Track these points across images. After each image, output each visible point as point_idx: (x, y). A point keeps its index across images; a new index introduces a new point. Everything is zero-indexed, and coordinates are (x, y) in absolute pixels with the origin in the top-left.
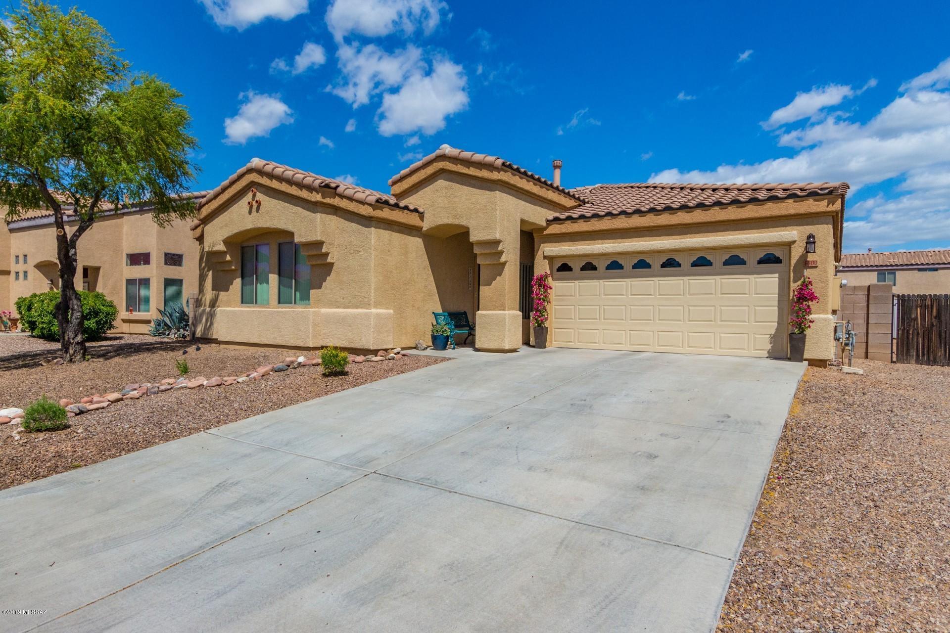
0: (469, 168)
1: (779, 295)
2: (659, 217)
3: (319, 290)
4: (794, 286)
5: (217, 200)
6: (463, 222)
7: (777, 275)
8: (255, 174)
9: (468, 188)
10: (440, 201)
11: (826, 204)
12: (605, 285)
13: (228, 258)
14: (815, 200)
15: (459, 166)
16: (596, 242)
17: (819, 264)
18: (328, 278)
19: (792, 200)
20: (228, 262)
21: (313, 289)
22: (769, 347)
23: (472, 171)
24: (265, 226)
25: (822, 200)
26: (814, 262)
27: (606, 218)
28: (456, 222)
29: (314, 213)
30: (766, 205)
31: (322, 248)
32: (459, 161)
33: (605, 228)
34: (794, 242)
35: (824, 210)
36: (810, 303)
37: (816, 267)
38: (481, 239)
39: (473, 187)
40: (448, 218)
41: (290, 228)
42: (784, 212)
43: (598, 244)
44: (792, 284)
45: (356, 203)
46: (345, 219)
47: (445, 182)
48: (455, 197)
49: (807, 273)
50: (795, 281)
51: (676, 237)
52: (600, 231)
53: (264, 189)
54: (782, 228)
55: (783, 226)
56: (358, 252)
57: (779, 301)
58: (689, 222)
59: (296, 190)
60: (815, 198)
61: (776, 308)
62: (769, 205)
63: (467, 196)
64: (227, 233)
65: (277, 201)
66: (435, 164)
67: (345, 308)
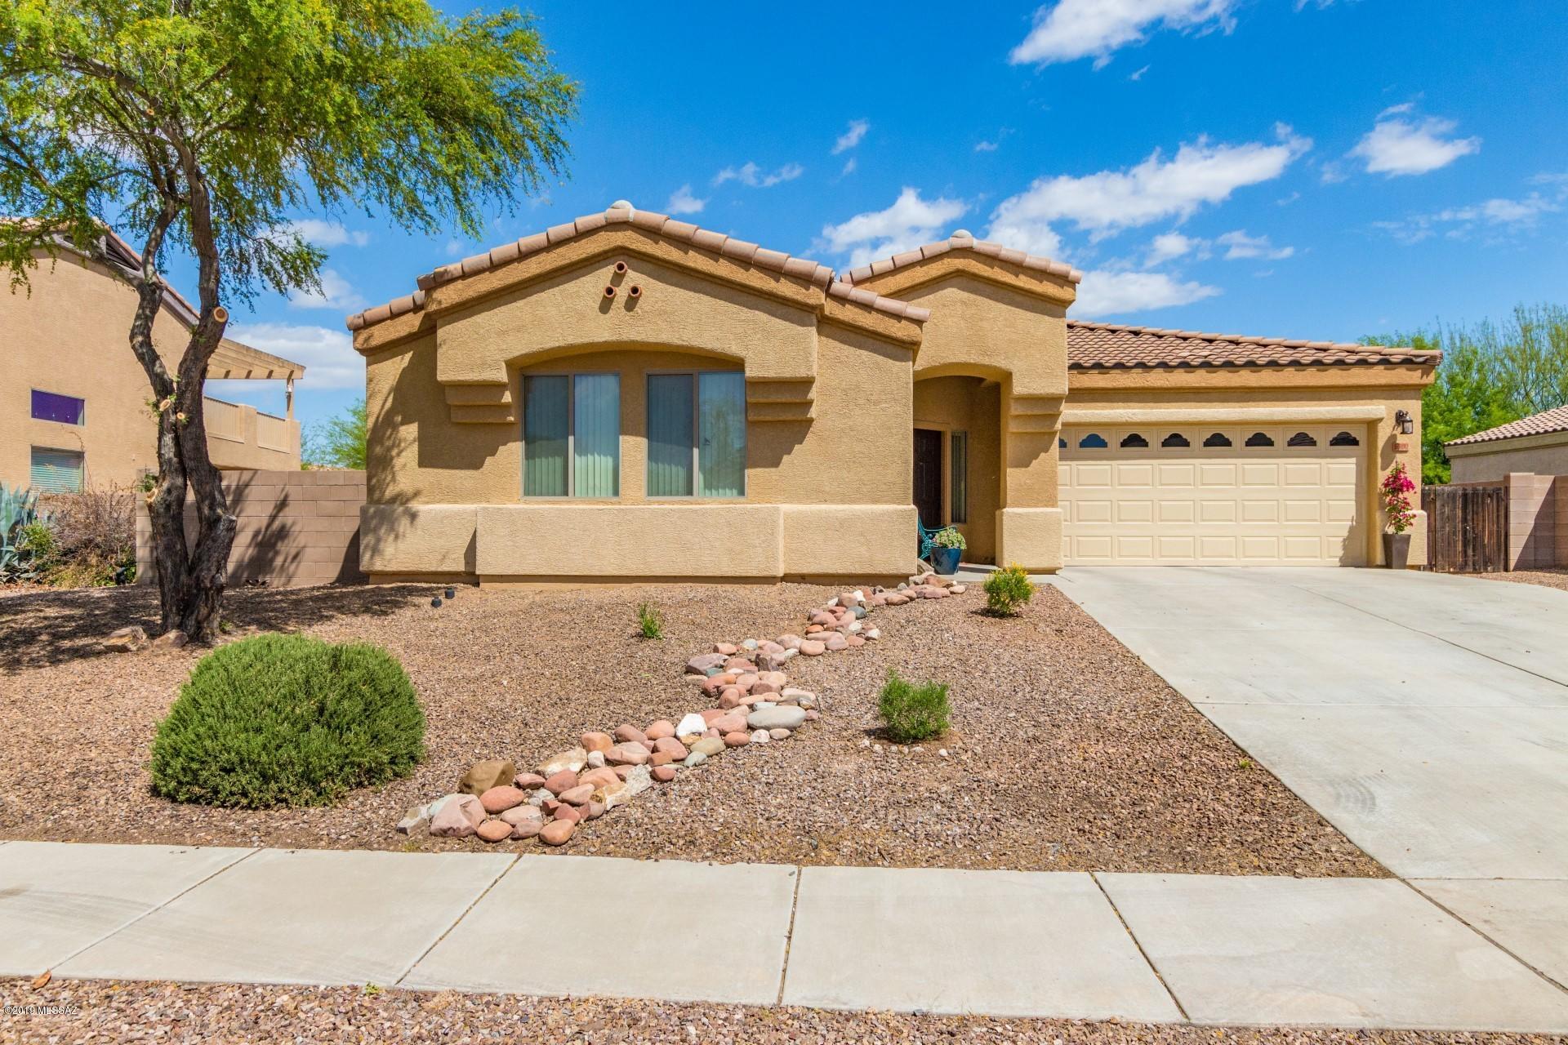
0: (1017, 276)
1: (1357, 485)
2: (1214, 375)
3: (773, 470)
4: (1382, 476)
5: (500, 273)
6: (1001, 362)
7: (1354, 460)
8: (629, 233)
9: (1009, 307)
10: (950, 323)
11: (1420, 375)
12: (1119, 470)
13: (507, 398)
14: (1408, 370)
15: (996, 269)
16: (1115, 404)
17: (1410, 448)
18: (797, 447)
19: (1382, 367)
20: (507, 406)
21: (755, 465)
22: (1341, 553)
23: (1023, 282)
24: (652, 340)
25: (1415, 370)
26: (1405, 445)
27: (1134, 371)
28: (986, 361)
29: (803, 326)
30: (1352, 370)
31: (808, 392)
32: (998, 263)
33: (1133, 385)
34: (1381, 420)
35: (1417, 383)
36: (1406, 494)
37: (1406, 452)
38: (1035, 392)
39: (1017, 307)
40: (969, 353)
41: (734, 348)
42: (1373, 382)
43: (1118, 408)
44: (1380, 472)
45: (880, 316)
46: (842, 342)
47: (962, 292)
48: (981, 320)
49: (1399, 457)
50: (1384, 468)
51: (1234, 404)
52: (1126, 389)
53: (650, 267)
54: (1368, 401)
55: (1369, 399)
56: (876, 403)
57: (1356, 493)
58: (1254, 385)
59: (761, 278)
60: (1408, 366)
61: (1354, 503)
62: (1355, 371)
63: (1006, 320)
64: (521, 346)
65: (691, 294)
66: (946, 261)
67: (843, 502)
